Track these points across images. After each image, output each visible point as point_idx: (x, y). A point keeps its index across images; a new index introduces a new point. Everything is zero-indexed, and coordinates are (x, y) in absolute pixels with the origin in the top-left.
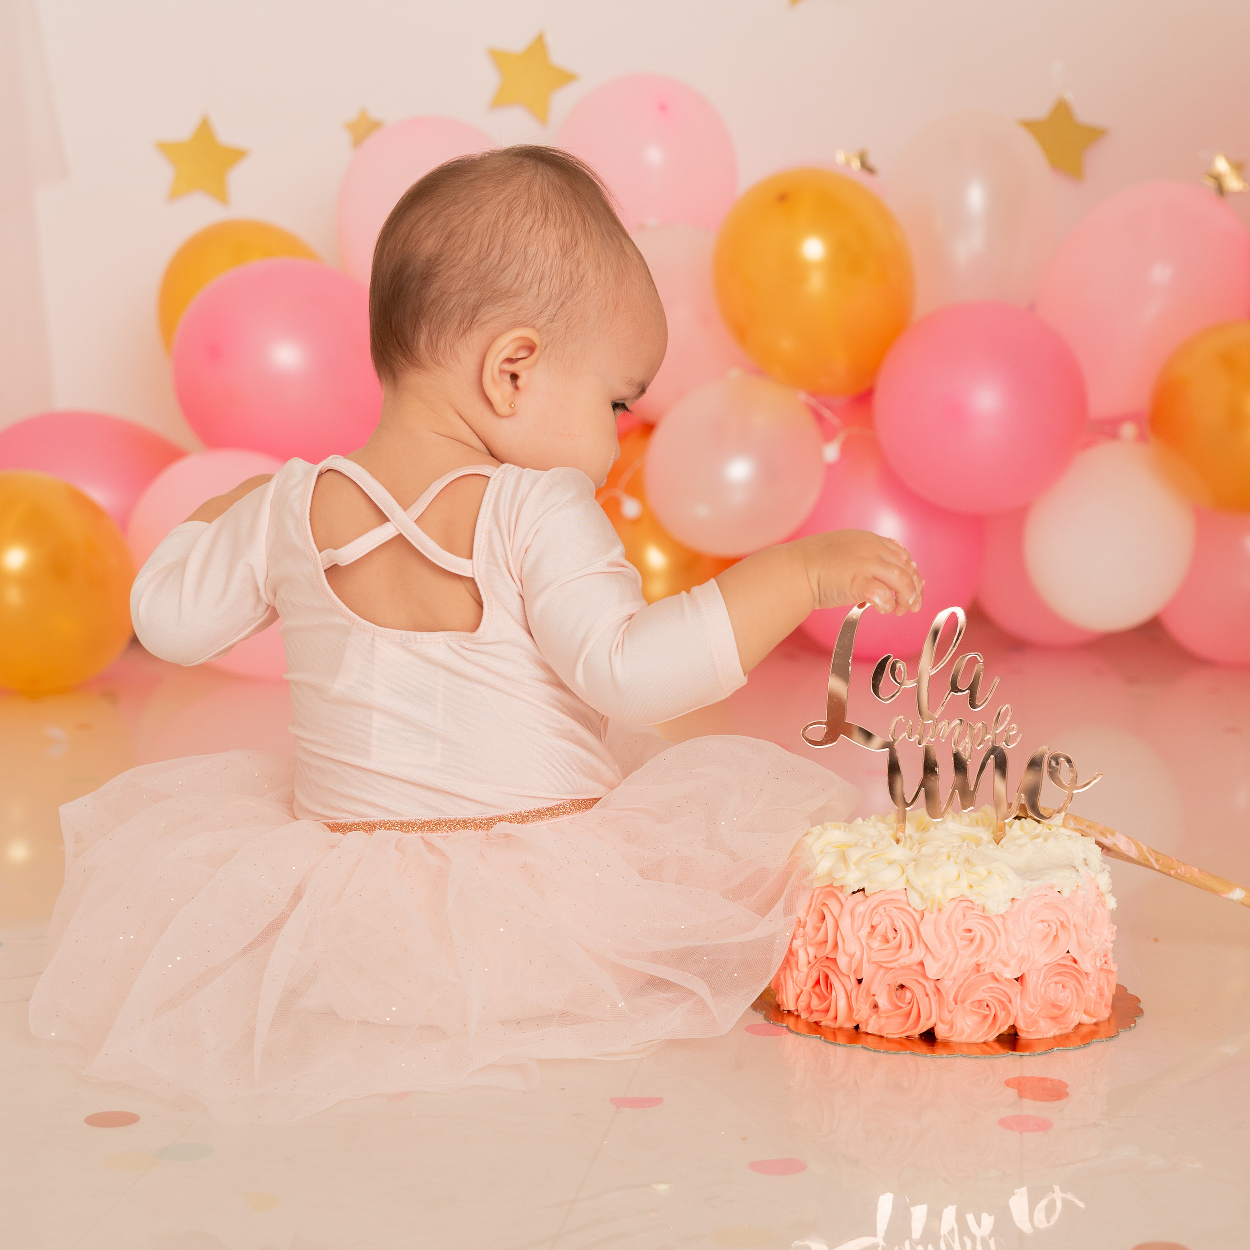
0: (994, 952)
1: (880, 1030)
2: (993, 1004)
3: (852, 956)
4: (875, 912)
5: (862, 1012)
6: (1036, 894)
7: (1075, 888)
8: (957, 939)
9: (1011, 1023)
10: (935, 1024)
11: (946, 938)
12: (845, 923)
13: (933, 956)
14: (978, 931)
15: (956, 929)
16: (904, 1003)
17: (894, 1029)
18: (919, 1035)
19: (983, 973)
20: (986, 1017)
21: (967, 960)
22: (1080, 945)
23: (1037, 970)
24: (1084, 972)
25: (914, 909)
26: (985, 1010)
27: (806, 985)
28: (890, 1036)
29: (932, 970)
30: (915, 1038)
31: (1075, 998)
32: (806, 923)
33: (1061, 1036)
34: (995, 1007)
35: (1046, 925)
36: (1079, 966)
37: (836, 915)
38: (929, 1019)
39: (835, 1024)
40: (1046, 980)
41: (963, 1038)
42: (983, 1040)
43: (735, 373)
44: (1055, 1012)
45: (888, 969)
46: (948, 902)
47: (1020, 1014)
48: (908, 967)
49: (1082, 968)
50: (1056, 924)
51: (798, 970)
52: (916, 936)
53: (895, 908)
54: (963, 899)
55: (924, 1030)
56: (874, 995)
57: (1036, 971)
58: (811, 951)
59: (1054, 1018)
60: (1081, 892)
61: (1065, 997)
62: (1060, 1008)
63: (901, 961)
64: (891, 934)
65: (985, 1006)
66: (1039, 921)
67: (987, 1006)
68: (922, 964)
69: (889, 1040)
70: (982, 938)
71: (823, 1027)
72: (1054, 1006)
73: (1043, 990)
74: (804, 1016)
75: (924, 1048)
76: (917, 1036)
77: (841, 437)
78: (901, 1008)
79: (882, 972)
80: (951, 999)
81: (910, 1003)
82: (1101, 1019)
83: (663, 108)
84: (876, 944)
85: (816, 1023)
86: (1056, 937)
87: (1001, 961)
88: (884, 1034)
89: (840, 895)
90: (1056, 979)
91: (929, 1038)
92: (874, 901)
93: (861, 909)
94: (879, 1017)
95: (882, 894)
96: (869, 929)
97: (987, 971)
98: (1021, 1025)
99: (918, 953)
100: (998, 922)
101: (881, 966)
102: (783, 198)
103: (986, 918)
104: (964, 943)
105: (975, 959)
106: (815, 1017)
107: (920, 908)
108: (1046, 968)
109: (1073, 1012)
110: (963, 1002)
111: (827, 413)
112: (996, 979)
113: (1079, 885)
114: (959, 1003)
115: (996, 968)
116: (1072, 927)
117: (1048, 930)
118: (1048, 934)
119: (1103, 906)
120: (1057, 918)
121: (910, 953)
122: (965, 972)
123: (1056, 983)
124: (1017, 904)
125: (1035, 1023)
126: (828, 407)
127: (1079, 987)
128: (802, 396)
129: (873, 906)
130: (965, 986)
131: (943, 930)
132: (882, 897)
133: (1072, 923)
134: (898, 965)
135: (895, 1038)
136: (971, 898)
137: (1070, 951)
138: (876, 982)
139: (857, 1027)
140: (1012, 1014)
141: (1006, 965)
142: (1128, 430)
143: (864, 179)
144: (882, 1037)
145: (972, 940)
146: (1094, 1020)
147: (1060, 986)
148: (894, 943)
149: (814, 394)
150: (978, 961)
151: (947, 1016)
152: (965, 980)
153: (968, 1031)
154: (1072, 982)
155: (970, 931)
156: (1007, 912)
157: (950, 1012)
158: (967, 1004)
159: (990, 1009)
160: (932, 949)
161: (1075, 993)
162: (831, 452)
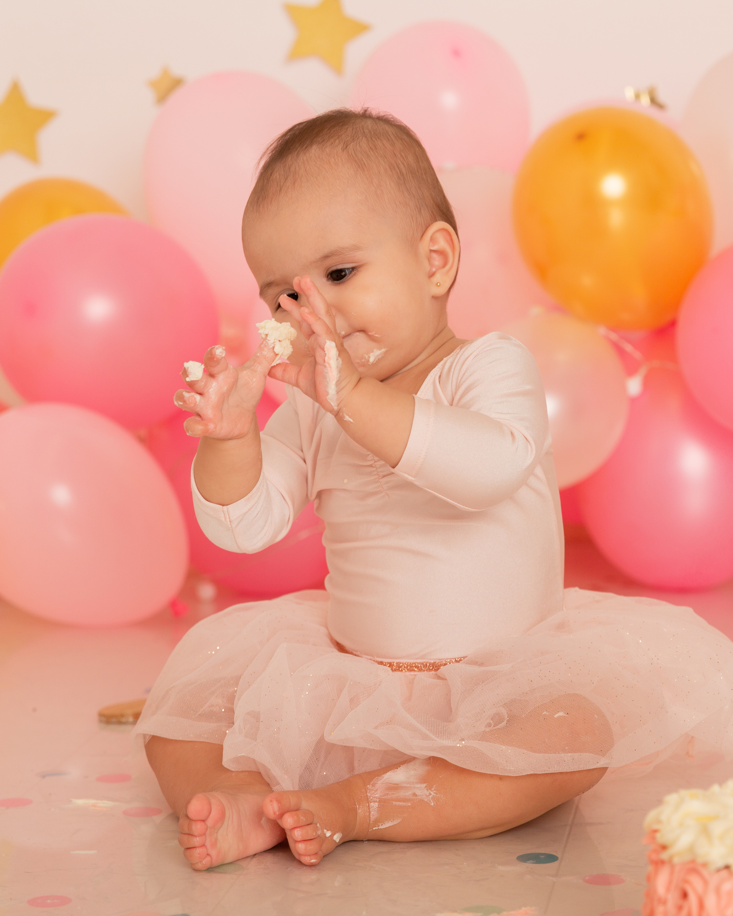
43: (536, 311)
77: (643, 371)
83: (457, 53)
93: (728, 886)
102: (581, 137)
111: (628, 348)
126: (629, 341)
128: (602, 330)
143: (654, 113)
149: (613, 329)
162: (634, 386)
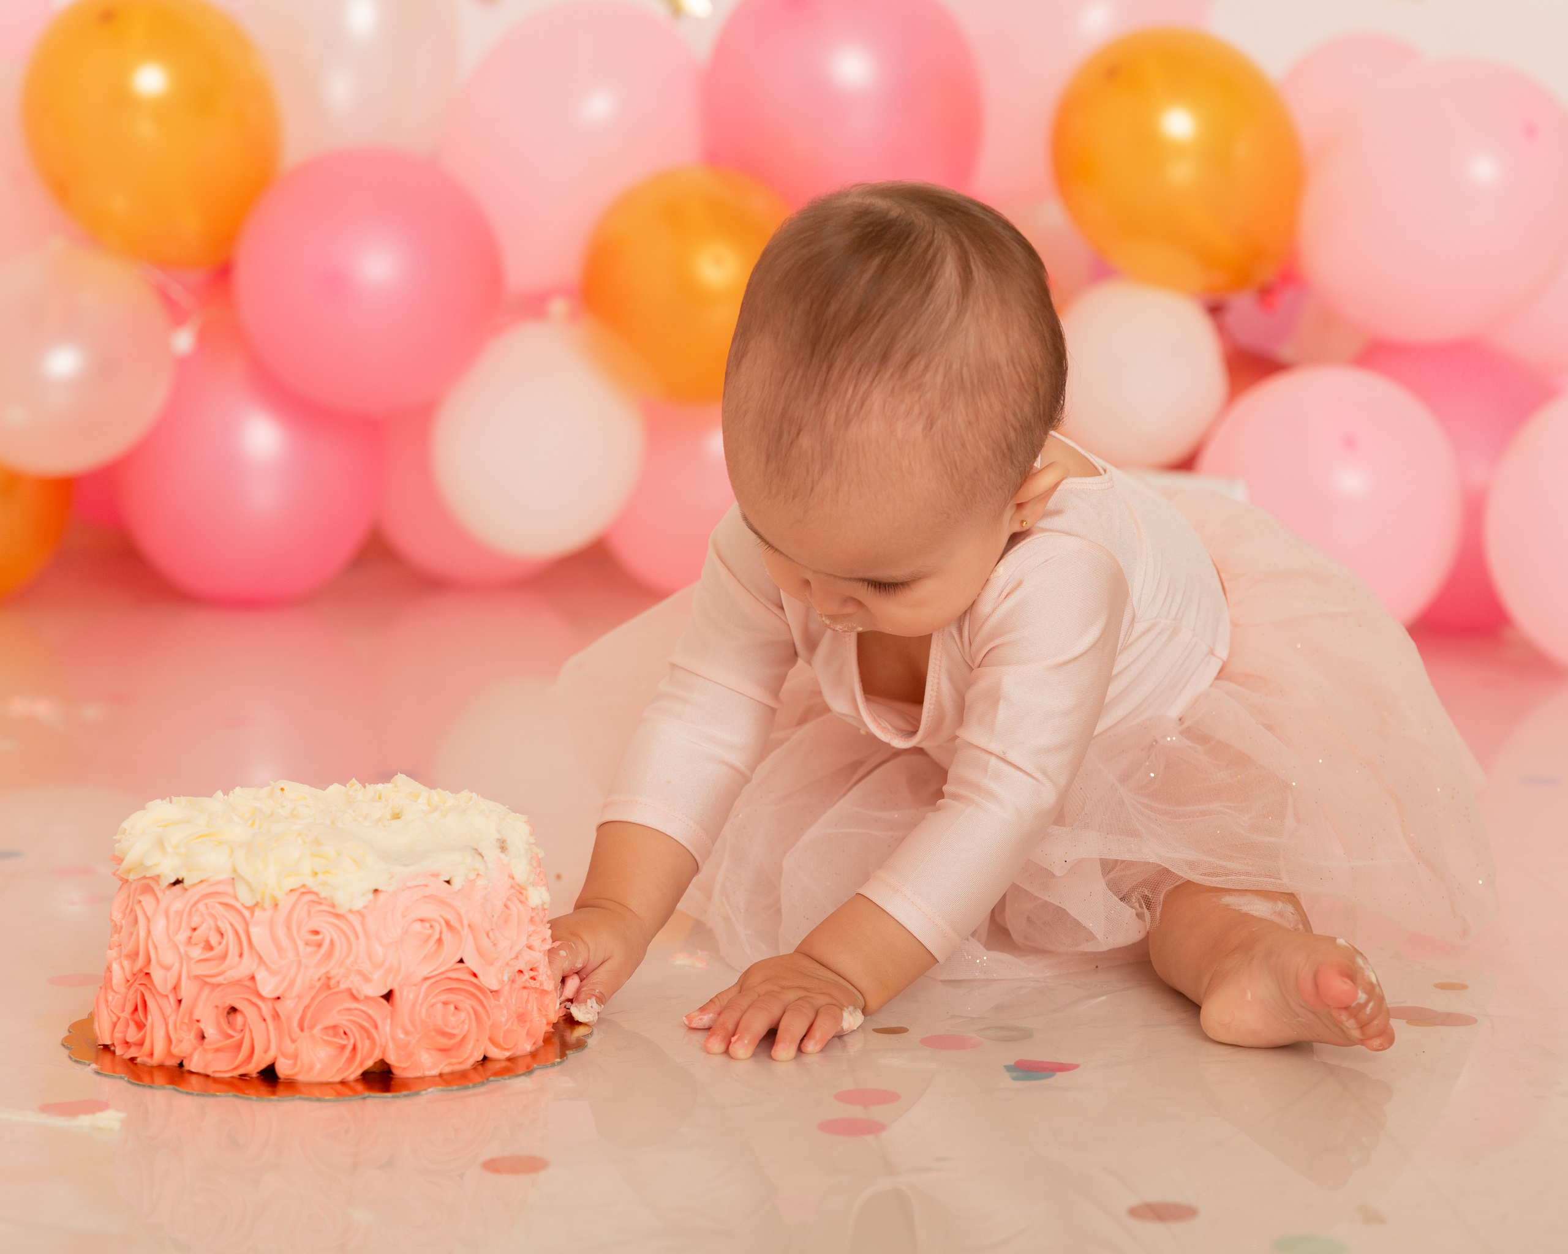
0: (349, 962)
1: (206, 1066)
2: (351, 1030)
3: (168, 969)
4: (194, 909)
5: (186, 1043)
6: (409, 884)
7: (472, 876)
8: (300, 944)
9: (377, 1056)
10: (276, 1058)
11: (285, 942)
12: (159, 927)
13: (267, 968)
14: (329, 933)
15: (299, 932)
16: (234, 1030)
17: (222, 1066)
18: (258, 1073)
19: (336, 990)
20: (343, 1047)
21: (312, 972)
22: (480, 952)
23: (415, 985)
24: (489, 989)
25: (243, 905)
26: (342, 1039)
27: (123, 1011)
28: (217, 1075)
29: (268, 986)
30: (251, 1078)
31: (474, 1024)
32: (121, 927)
33: (452, 1073)
34: (356, 1035)
35: (428, 925)
36: (480, 981)
37: (149, 914)
38: (266, 1051)
39: (152, 1060)
40: (429, 999)
41: (313, 1076)
42: (338, 1079)
43: (56, 243)
44: (444, 1042)
45: (215, 986)
46: (287, 894)
47: (391, 1045)
48: (239, 983)
49: (483, 983)
50: (440, 924)
51: (113, 990)
52: (246, 944)
53: (220, 903)
54: (305, 891)
55: (263, 1066)
56: (198, 1021)
57: (414, 988)
58: (126, 963)
59: (444, 1050)
60: (481, 882)
61: (460, 1023)
62: (451, 1036)
63: (228, 974)
64: (214, 940)
65: (342, 1034)
66: (416, 920)
67: (345, 1033)
68: (253, 978)
69: (216, 1080)
70: (332, 943)
71: (139, 1065)
72: (444, 1034)
73: (423, 1010)
74: (118, 1052)
75: (263, 1089)
76: (255, 1075)
77: (195, 323)
78: (232, 1037)
79: (206, 991)
80: (295, 1024)
81: (242, 1030)
82: (519, 1053)
84: (196, 953)
85: (132, 1059)
86: (439, 941)
87: (360, 973)
88: (209, 1072)
89: (156, 889)
90: (445, 997)
91: (269, 1077)
92: (194, 894)
93: (178, 905)
94: (205, 1051)
95: (204, 885)
96: (188, 933)
97: (342, 986)
98: (392, 1059)
99: (247, 966)
100: (356, 921)
101: (206, 983)
102: (107, 17)
103: (338, 916)
104: (309, 949)
105: (323, 970)
106: (132, 1053)
107: (249, 903)
108: (429, 982)
109: (472, 1043)
110: (311, 1028)
111: (176, 291)
112: (355, 998)
113: (480, 872)
114: (306, 1029)
115: (354, 982)
116: (466, 929)
117: (430, 931)
118: (429, 937)
119: (521, 902)
120: (441, 916)
121: (239, 963)
122: (311, 987)
123: (445, 1003)
124: (382, 897)
125: (410, 1055)
126: (179, 283)
127: (479, 1008)
129: (192, 901)
130: (313, 1007)
131: (281, 933)
132: (204, 889)
133: (466, 924)
134: (225, 979)
135: (223, 1078)
136: (315, 889)
137: (465, 960)
138: (200, 1004)
139: (181, 1065)
140: (378, 1043)
141: (367, 979)
142: (558, 307)
144: (207, 1076)
145: (320, 945)
146: (507, 1054)
147: (452, 1008)
148: (218, 950)
149: (161, 267)
150: (328, 972)
151: (289, 1047)
152: (313, 999)
153: (318, 1066)
154: (469, 1002)
155: (316, 933)
156: (365, 907)
157: (293, 1041)
158: (317, 1030)
159: (348, 1038)
160: (267, 961)
161: (473, 1017)
162: (183, 341)
